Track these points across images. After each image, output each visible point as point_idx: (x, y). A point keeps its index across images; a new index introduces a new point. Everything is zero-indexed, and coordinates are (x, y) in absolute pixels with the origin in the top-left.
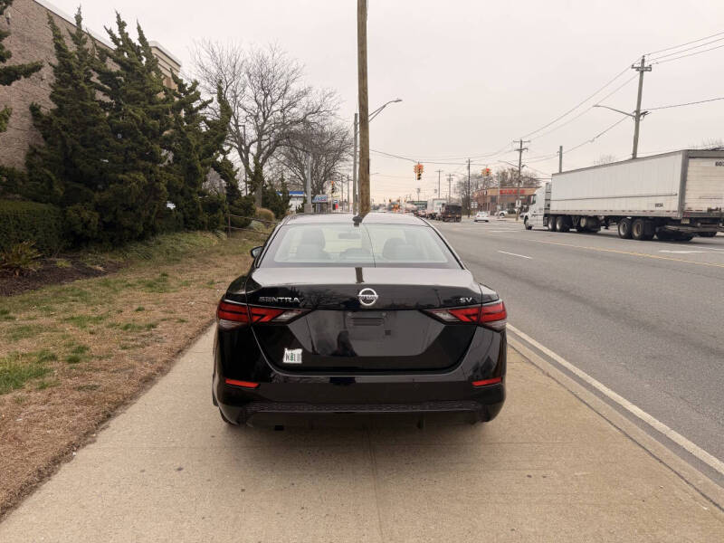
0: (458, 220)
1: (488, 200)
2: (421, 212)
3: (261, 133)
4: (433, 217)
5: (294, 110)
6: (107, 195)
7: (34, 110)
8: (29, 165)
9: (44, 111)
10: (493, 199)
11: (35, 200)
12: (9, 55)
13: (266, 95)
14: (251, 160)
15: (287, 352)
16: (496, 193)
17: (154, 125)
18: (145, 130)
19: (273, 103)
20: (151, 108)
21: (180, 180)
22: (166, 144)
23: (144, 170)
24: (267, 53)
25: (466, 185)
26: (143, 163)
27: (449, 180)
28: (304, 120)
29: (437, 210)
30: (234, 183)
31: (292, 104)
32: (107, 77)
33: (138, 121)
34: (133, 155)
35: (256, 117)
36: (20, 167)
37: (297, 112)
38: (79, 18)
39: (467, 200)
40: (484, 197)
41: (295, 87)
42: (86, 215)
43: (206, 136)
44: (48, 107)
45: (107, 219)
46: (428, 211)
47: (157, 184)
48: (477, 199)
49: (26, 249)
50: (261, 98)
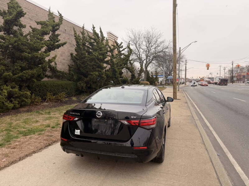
0: (226, 85)
1: (242, 77)
2: (211, 82)
3: (147, 56)
4: (216, 83)
6: (88, 79)
7: (72, 54)
8: (69, 70)
9: (74, 55)
10: (244, 76)
11: (70, 80)
12: (60, 40)
13: (149, 44)
14: (144, 65)
15: (76, 131)
16: (245, 74)
17: (101, 57)
18: (98, 59)
19: (152, 46)
20: (100, 52)
21: (110, 73)
22: (107, 62)
23: (98, 71)
24: (150, 30)
25: (232, 71)
26: (98, 69)
27: (224, 69)
28: (162, 51)
29: (217, 81)
30: (133, 73)
31: (159, 46)
32: (91, 44)
33: (96, 56)
34: (95, 67)
35: (146, 51)
36: (68, 72)
37: (159, 49)
38: (83, 27)
39: (232, 77)
40: (240, 76)
41: (160, 40)
42: (82, 85)
43: (124, 59)
44: (75, 53)
45: (88, 86)
46: (215, 81)
47: (102, 75)
48: (237, 77)
49: (63, 94)
50: (148, 45)
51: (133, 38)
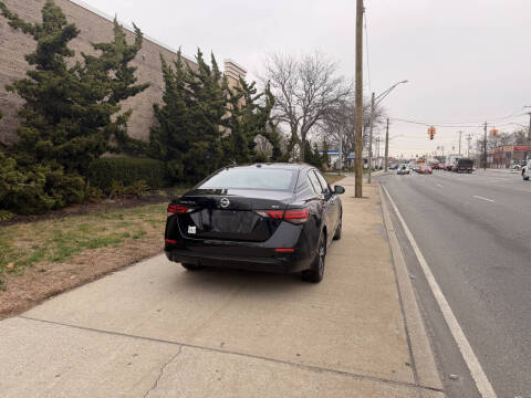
0: (469, 171)
1: (504, 156)
2: (441, 165)
3: (306, 110)
4: (449, 169)
5: (330, 93)
6: (188, 155)
7: (155, 106)
8: (151, 138)
9: (160, 107)
10: (509, 155)
11: (153, 157)
13: (311, 85)
14: (299, 128)
16: (511, 149)
17: (214, 113)
18: (209, 117)
19: (316, 90)
21: (232, 145)
24: (313, 55)
27: (469, 139)
28: (337, 100)
29: (451, 163)
30: (277, 146)
31: (330, 89)
32: (194, 86)
33: (204, 111)
34: (201, 131)
35: (304, 100)
36: (146, 139)
37: (332, 95)
38: (179, 53)
39: (485, 156)
40: (500, 153)
41: (332, 77)
42: (177, 166)
43: (257, 117)
44: (162, 104)
45: (189, 168)
46: (447, 164)
47: (216, 148)
48: (494, 155)
49: (142, 184)
50: (307, 87)
51: (277, 71)
